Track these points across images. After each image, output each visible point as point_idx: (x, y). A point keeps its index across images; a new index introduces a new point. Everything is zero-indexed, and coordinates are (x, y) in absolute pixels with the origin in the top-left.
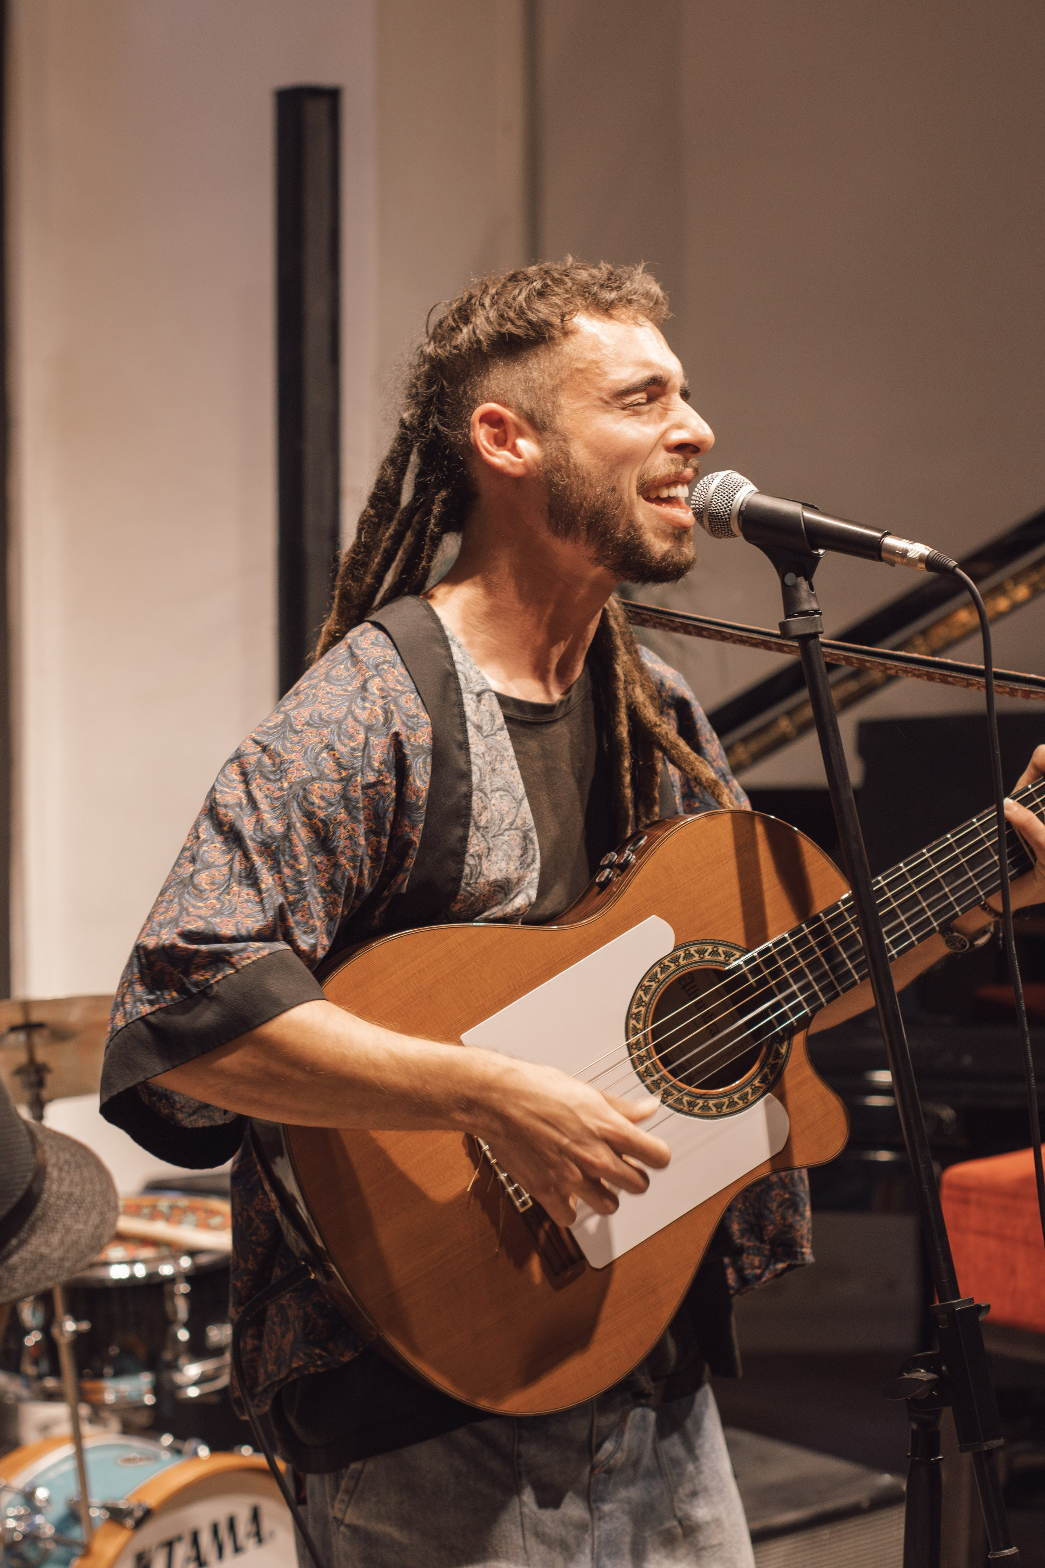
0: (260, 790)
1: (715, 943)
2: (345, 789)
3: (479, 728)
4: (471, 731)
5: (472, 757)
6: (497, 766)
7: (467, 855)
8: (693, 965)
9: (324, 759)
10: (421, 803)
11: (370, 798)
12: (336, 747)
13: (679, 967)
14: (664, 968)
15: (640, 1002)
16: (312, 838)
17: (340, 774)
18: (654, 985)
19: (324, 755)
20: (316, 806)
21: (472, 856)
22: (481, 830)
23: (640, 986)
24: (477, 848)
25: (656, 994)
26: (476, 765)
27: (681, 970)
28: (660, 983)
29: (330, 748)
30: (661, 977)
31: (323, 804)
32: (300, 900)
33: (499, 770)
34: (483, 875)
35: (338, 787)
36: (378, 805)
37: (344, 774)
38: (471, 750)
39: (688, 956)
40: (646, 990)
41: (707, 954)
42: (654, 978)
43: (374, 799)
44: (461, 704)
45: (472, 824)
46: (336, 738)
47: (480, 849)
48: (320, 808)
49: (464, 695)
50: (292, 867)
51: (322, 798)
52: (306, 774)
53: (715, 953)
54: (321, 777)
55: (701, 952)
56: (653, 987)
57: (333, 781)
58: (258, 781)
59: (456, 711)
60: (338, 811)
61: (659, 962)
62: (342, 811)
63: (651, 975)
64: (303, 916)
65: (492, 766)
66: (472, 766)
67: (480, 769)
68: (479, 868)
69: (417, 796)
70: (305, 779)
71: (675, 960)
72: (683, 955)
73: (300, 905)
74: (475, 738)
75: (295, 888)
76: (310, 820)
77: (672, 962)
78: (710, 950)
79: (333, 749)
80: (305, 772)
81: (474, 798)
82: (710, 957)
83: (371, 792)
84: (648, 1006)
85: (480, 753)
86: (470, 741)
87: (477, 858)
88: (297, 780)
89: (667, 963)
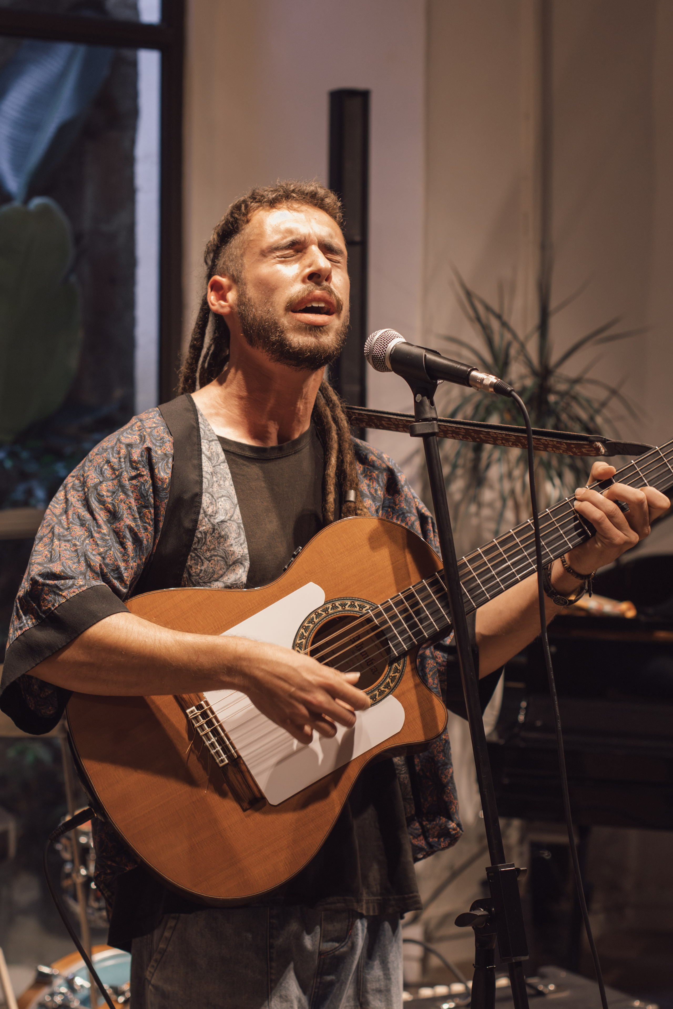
0: (74, 497)
1: (353, 599)
2: (119, 481)
3: (209, 459)
4: (204, 459)
5: (204, 473)
6: (222, 482)
7: (197, 531)
8: (338, 613)
9: (106, 469)
10: (165, 486)
11: (134, 485)
12: (111, 461)
13: (328, 615)
14: (318, 615)
15: (302, 636)
16: (108, 516)
17: (115, 474)
18: (311, 626)
19: (106, 467)
20: (105, 496)
21: (200, 532)
22: (208, 517)
23: (302, 626)
24: (204, 528)
25: (313, 631)
26: (206, 478)
27: (330, 616)
28: (315, 625)
29: (108, 462)
30: (316, 621)
31: (109, 494)
32: (108, 550)
33: (223, 485)
34: (206, 544)
35: (116, 482)
36: (141, 488)
37: (117, 473)
38: (203, 470)
39: (334, 607)
40: (306, 629)
41: (347, 606)
42: (311, 621)
43: (137, 486)
44: (200, 444)
45: (202, 511)
46: (111, 456)
47: (206, 528)
48: (107, 497)
49: (202, 441)
50: (99, 532)
51: (108, 491)
52: (97, 481)
53: (353, 605)
54: (105, 479)
55: (343, 605)
56: (311, 627)
57: (113, 480)
58: (72, 493)
59: (196, 447)
60: (119, 495)
61: (315, 611)
62: (121, 494)
63: (308, 618)
64: (110, 560)
65: (218, 483)
66: (203, 478)
67: (208, 481)
68: (204, 540)
69: (162, 482)
70: (96, 484)
71: (326, 610)
72: (331, 607)
73: (108, 553)
74: (207, 463)
75: (104, 544)
76: (104, 505)
77: (323, 612)
78: (349, 603)
79: (110, 462)
80: (96, 480)
81: (204, 497)
82: (349, 608)
83: (134, 482)
84: (307, 638)
85: (209, 472)
86: (203, 464)
87: (203, 534)
88: (92, 485)
89: (320, 612)
